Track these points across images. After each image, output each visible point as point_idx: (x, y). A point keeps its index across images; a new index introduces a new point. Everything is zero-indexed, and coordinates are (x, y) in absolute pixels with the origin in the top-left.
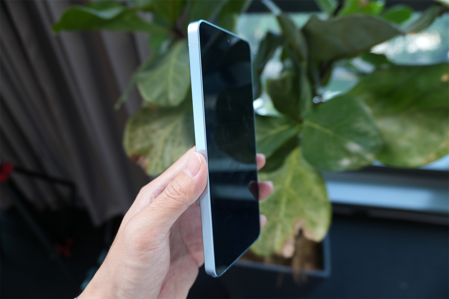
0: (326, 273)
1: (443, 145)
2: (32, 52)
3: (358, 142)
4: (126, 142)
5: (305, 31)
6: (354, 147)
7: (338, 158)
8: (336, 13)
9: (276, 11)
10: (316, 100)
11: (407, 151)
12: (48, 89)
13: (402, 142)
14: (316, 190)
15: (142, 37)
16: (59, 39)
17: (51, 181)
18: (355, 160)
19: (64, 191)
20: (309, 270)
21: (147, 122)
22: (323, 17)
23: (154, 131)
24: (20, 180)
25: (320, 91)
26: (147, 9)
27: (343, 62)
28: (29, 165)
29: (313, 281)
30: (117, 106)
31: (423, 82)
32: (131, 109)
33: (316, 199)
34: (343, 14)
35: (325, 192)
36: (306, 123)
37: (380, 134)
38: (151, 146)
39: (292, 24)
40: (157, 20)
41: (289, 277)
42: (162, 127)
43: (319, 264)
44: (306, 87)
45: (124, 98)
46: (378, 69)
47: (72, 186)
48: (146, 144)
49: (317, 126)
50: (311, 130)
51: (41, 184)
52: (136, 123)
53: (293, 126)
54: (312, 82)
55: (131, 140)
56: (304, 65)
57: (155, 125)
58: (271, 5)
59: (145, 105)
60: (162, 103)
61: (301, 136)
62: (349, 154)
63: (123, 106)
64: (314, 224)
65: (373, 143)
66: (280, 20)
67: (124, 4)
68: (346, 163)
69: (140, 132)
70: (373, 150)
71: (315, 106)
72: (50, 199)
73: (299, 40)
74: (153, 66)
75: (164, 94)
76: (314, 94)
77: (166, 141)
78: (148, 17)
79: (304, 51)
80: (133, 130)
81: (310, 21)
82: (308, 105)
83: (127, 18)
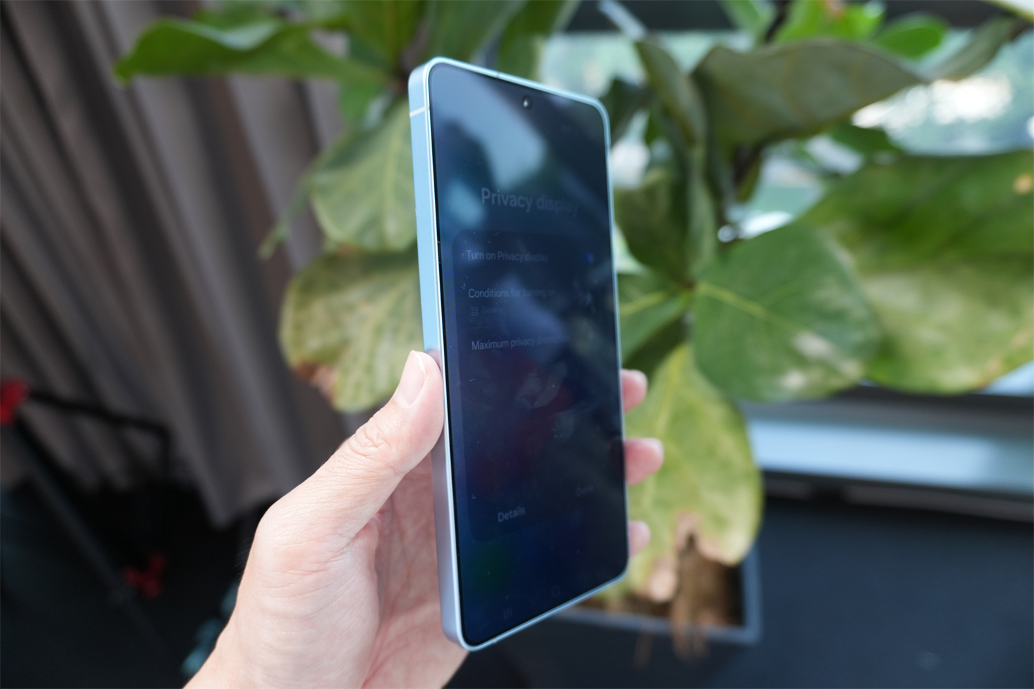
0: (749, 634)
1: (1020, 340)
2: (70, 123)
3: (823, 334)
4: (287, 334)
5: (701, 77)
6: (813, 344)
7: (777, 371)
8: (770, 34)
9: (633, 29)
10: (725, 234)
11: (937, 353)
12: (107, 207)
13: (926, 334)
14: (727, 443)
15: (322, 90)
16: (131, 94)
17: (114, 421)
18: (816, 375)
19: (145, 444)
20: (711, 626)
21: (334, 287)
22: (741, 42)
23: (350, 308)
24: (42, 421)
25: (734, 213)
26: (333, 27)
27: (788, 146)
28: (63, 386)
29: (720, 653)
30: (266, 250)
31: (973, 195)
32: (299, 257)
33: (726, 465)
34: (787, 36)
35: (746, 446)
36: (704, 288)
37: (875, 315)
38: (345, 343)
39: (670, 62)
40: (358, 52)
41: (663, 643)
42: (370, 299)
43: (734, 612)
44: (701, 205)
45: (283, 230)
46: (869, 164)
47: (162, 433)
48: (333, 338)
49: (727, 297)
50: (715, 305)
51: (91, 429)
52: (310, 289)
53: (673, 295)
54: (717, 195)
55: (299, 327)
56: (697, 155)
57: (354, 294)
58: (620, 16)
59: (330, 247)
60: (370, 242)
61: (692, 318)
62: (801, 361)
63: (281, 250)
64: (721, 523)
65: (857, 337)
66: (644, 52)
67: (281, 14)
68: (794, 381)
69: (319, 309)
70: (858, 351)
71: (724, 249)
72: (112, 465)
73: (686, 97)
74: (348, 156)
75: (374, 222)
76: (721, 220)
77: (379, 331)
78: (337, 45)
79: (698, 123)
80: (302, 305)
81: (711, 54)
82: (707, 247)
83: (289, 46)
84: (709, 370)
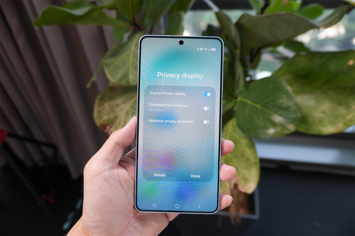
0: (256, 217)
1: (349, 117)
2: (21, 41)
3: (281, 115)
4: (95, 115)
5: (239, 25)
6: (278, 119)
7: (266, 128)
8: (263, 10)
9: (216, 9)
10: (248, 79)
11: (321, 121)
12: (34, 70)
13: (317, 114)
14: (248, 152)
15: (108, 29)
16: (42, 30)
17: (38, 144)
18: (279, 129)
19: (49, 151)
20: (243, 214)
21: (112, 98)
22: (253, 13)
23: (118, 105)
24: (13, 143)
25: (251, 72)
26: (111, 8)
27: (270, 49)
28: (20, 132)
29: (246, 222)
30: (88, 86)
31: (333, 66)
32: (101, 87)
33: (248, 160)
34: (268, 11)
35: (255, 152)
36: (240, 98)
37: (299, 108)
38: (116, 117)
39: (228, 19)
40: (120, 17)
41: (227, 219)
42: (124, 102)
43: (251, 209)
44: (239, 70)
45: (94, 78)
46: (297, 55)
47: (54, 147)
48: (112, 116)
49: (248, 102)
50: (244, 104)
51: (29, 146)
52: (103, 99)
53: (230, 101)
54: (244, 66)
55: (99, 112)
56: (238, 52)
57: (119, 101)
58: (211, 4)
59: (110, 84)
60: (124, 83)
61: (235, 109)
62: (274, 124)
63: (94, 84)
64: (246, 180)
65: (293, 116)
66: (218, 15)
67: (94, 3)
68: (271, 131)
69: (106, 106)
70: (293, 121)
71: (247, 84)
72: (37, 158)
73: (234, 32)
74: (116, 53)
75: (126, 76)
76: (246, 75)
77: (127, 113)
78: (113, 14)
79: (238, 42)
80: (101, 105)
81: (242, 17)
82: (241, 83)
83: (95, 14)
84: (241, 127)
